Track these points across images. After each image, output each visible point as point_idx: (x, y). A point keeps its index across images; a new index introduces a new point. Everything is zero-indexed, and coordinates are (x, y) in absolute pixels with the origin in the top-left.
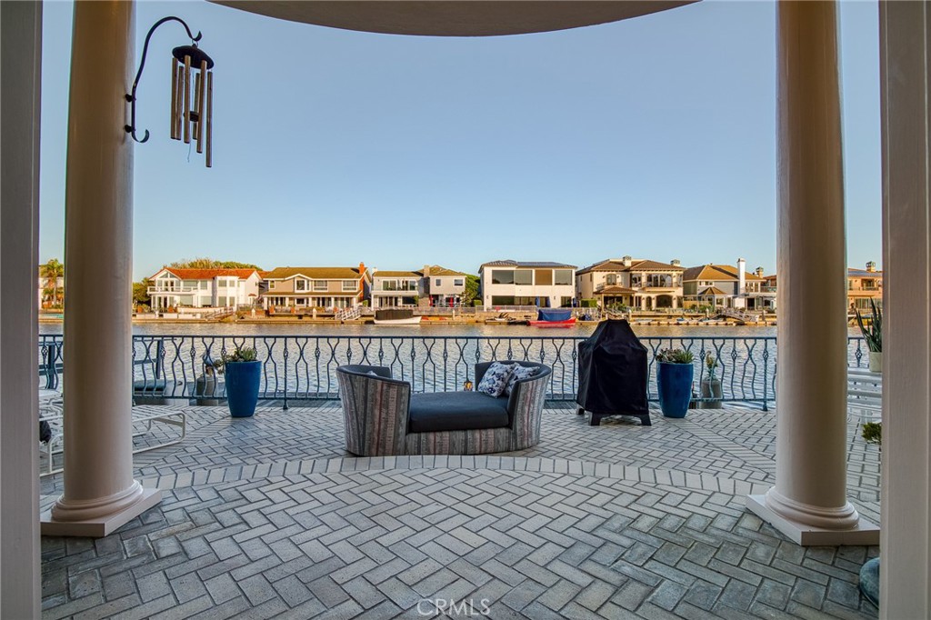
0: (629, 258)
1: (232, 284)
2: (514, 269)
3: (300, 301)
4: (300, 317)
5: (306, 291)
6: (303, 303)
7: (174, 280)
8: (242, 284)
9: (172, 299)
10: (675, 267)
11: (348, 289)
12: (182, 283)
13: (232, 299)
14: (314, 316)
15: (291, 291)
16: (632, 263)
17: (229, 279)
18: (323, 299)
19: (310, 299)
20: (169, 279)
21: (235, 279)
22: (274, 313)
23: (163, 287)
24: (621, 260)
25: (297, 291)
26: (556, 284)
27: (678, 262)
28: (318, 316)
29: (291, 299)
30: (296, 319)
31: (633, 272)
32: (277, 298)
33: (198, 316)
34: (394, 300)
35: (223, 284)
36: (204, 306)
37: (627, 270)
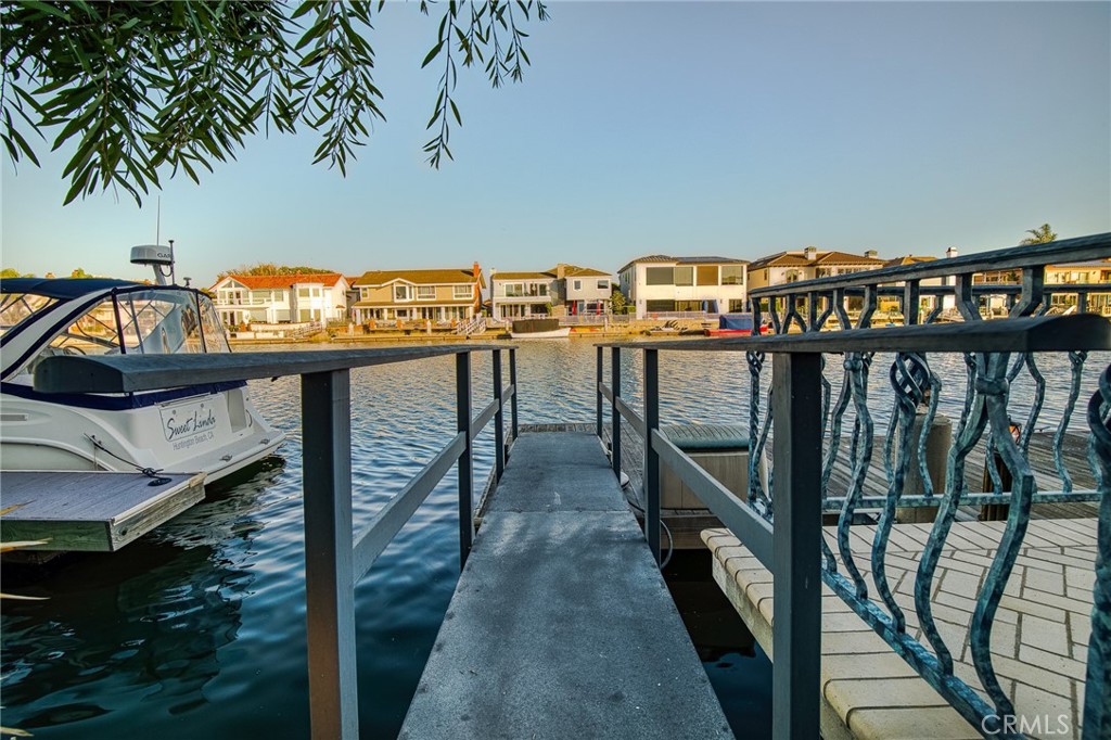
0: (813, 249)
1: (316, 293)
2: (673, 265)
3: (402, 313)
4: (408, 332)
5: (408, 300)
6: (405, 315)
7: (241, 289)
8: (328, 293)
9: (240, 314)
10: (872, 259)
11: (461, 296)
12: (251, 294)
13: (317, 312)
14: (429, 330)
15: (390, 300)
16: (817, 255)
17: (312, 287)
18: (431, 310)
19: (415, 310)
20: (234, 289)
21: (319, 286)
22: (375, 328)
23: (227, 299)
24: (803, 253)
25: (396, 301)
26: (723, 284)
27: (875, 253)
28: (433, 331)
29: (390, 310)
30: (403, 335)
31: (821, 267)
32: (372, 311)
33: (281, 335)
34: (520, 309)
35: (305, 293)
36: (281, 322)
37: (812, 265)
